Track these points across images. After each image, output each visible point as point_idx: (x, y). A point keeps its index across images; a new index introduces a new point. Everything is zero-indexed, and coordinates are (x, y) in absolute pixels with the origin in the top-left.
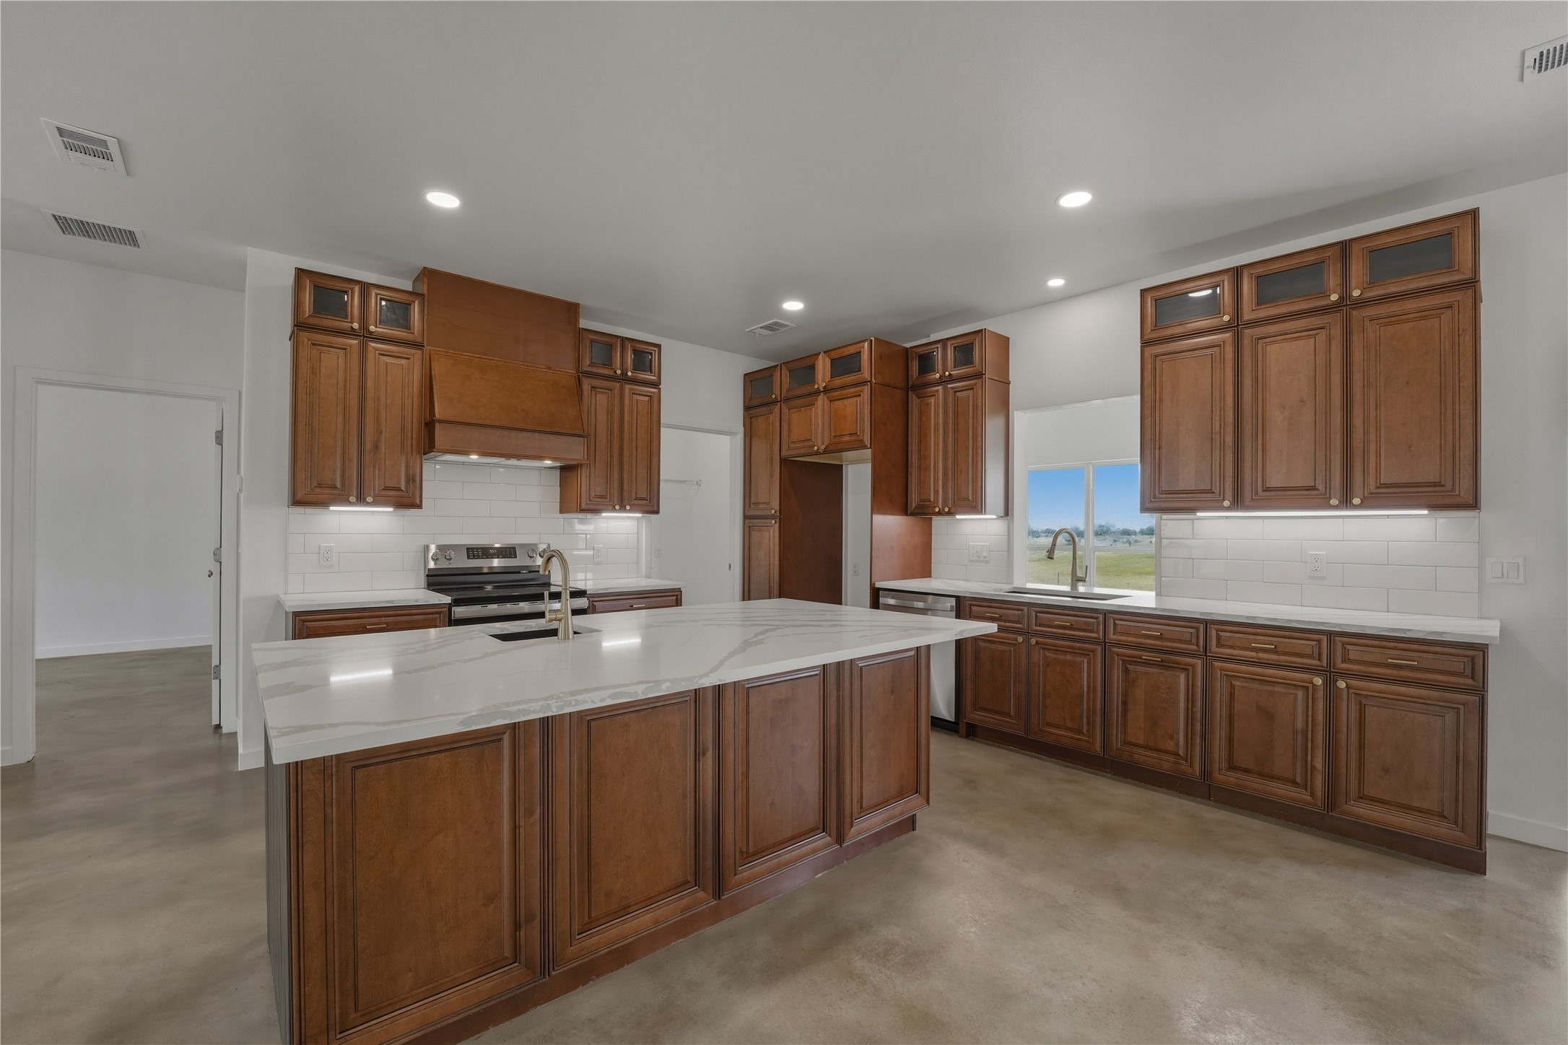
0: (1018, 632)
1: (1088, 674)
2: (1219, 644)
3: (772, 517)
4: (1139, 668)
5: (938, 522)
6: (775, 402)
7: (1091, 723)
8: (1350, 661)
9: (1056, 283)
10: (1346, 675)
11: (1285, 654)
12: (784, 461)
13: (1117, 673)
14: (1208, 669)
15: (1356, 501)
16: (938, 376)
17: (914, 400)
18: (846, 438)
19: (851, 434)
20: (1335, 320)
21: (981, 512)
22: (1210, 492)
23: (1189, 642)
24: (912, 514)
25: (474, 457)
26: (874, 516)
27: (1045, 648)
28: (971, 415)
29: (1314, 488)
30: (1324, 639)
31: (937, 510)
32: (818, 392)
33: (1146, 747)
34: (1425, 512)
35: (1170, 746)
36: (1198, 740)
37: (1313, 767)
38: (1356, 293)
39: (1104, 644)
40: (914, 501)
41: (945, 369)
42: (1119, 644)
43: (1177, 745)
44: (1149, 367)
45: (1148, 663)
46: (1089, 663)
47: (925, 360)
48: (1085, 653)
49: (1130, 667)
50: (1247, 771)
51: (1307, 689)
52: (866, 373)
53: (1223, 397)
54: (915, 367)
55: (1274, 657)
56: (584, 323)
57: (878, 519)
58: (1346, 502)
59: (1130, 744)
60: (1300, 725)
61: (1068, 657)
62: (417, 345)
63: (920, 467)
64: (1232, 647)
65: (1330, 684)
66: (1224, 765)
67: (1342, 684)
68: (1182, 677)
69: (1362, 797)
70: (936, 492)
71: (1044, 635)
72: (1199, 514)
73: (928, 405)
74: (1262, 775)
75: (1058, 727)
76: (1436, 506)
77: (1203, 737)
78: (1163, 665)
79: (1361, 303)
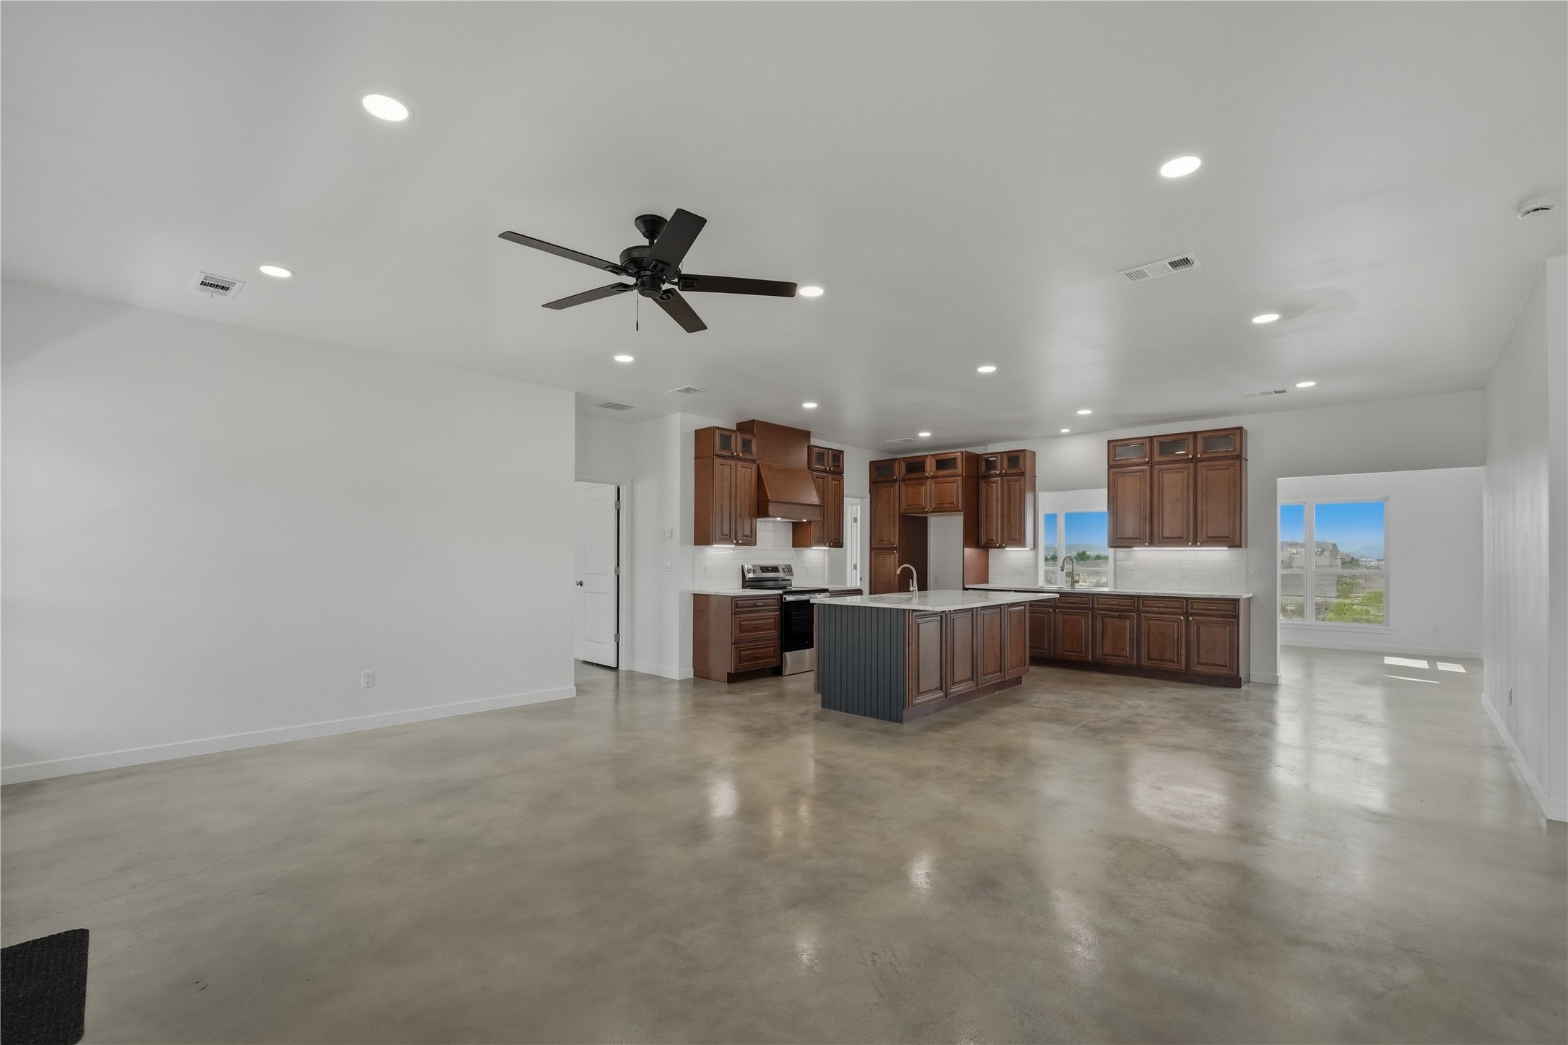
0: (1051, 607)
1: (1084, 623)
2: (1144, 606)
3: (895, 549)
4: (1109, 619)
5: (993, 552)
6: (896, 481)
7: (1086, 648)
8: (1194, 609)
9: (1065, 431)
10: (1192, 615)
11: (1170, 608)
12: (902, 517)
13: (1099, 624)
14: (1139, 618)
15: (1198, 544)
16: (998, 472)
17: (983, 485)
18: (947, 505)
19: (950, 503)
20: (1191, 465)
21: (1024, 547)
22: (1139, 538)
23: (1131, 606)
24: (982, 547)
25: (779, 519)
26: (965, 549)
27: (1064, 614)
28: (1018, 495)
29: (1182, 538)
30: (1185, 601)
31: (998, 545)
32: (927, 478)
33: (1112, 655)
34: (1226, 548)
35: (1123, 654)
36: (1135, 649)
37: (1181, 655)
38: (1199, 456)
39: (1093, 609)
40: (983, 540)
41: (1002, 469)
42: (1099, 609)
43: (1126, 653)
44: (1111, 478)
45: (1113, 617)
46: (1085, 619)
47: (990, 465)
48: (1083, 615)
49: (1105, 620)
50: (1155, 660)
51: (1178, 621)
52: (959, 470)
53: (1145, 496)
54: (983, 468)
55: (1166, 609)
56: (814, 442)
57: (966, 550)
58: (1194, 544)
59: (1105, 655)
60: (1176, 637)
61: (1075, 617)
62: (753, 461)
63: (986, 522)
64: (1149, 607)
65: (1187, 619)
66: (1146, 659)
67: (1191, 618)
68: (1128, 622)
69: (1199, 663)
70: (997, 535)
71: (1062, 607)
72: (1134, 549)
73: (992, 487)
74: (1161, 660)
75: (1070, 651)
76: (1230, 546)
77: (1137, 648)
78: (1120, 617)
79: (1201, 460)
